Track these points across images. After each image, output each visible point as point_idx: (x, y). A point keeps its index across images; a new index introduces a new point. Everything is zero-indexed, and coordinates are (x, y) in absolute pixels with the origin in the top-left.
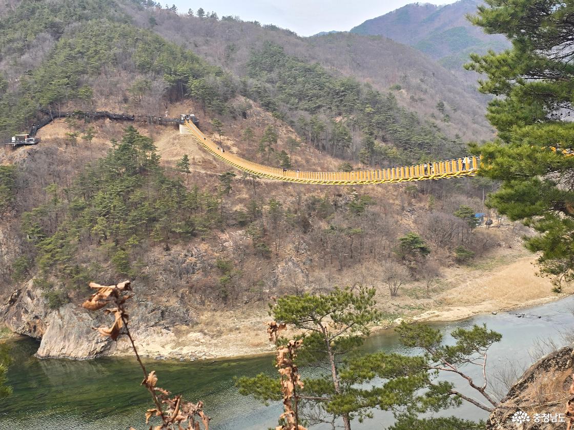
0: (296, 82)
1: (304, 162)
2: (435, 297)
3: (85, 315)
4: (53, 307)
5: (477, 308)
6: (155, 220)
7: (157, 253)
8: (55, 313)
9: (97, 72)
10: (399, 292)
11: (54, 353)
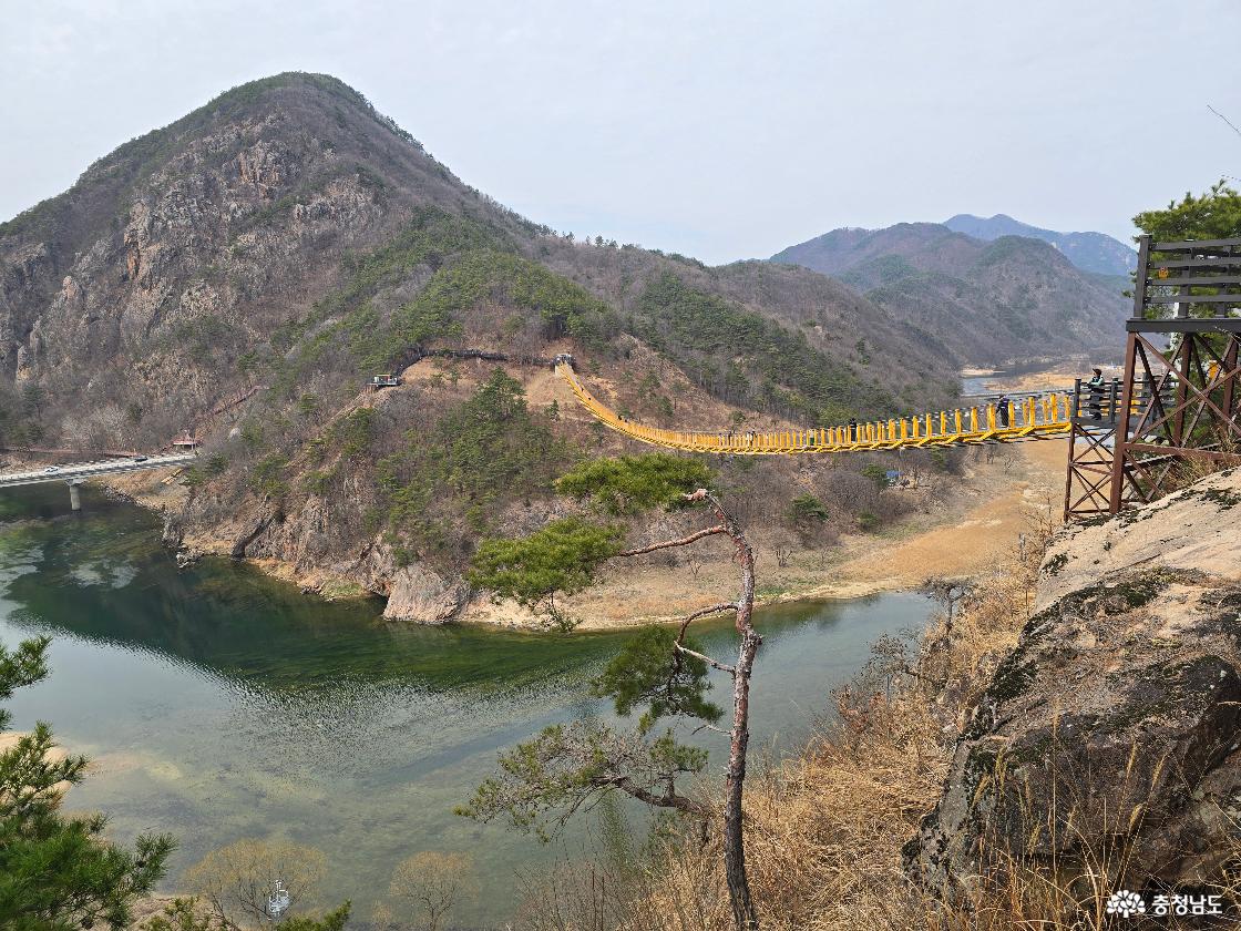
0: (692, 319)
1: (691, 410)
2: (832, 570)
3: (434, 575)
4: (401, 565)
5: (879, 584)
6: (517, 472)
7: (516, 509)
8: (403, 571)
9: (470, 306)
10: (788, 562)
11: (401, 615)
